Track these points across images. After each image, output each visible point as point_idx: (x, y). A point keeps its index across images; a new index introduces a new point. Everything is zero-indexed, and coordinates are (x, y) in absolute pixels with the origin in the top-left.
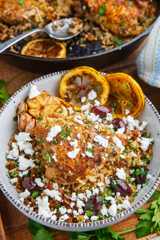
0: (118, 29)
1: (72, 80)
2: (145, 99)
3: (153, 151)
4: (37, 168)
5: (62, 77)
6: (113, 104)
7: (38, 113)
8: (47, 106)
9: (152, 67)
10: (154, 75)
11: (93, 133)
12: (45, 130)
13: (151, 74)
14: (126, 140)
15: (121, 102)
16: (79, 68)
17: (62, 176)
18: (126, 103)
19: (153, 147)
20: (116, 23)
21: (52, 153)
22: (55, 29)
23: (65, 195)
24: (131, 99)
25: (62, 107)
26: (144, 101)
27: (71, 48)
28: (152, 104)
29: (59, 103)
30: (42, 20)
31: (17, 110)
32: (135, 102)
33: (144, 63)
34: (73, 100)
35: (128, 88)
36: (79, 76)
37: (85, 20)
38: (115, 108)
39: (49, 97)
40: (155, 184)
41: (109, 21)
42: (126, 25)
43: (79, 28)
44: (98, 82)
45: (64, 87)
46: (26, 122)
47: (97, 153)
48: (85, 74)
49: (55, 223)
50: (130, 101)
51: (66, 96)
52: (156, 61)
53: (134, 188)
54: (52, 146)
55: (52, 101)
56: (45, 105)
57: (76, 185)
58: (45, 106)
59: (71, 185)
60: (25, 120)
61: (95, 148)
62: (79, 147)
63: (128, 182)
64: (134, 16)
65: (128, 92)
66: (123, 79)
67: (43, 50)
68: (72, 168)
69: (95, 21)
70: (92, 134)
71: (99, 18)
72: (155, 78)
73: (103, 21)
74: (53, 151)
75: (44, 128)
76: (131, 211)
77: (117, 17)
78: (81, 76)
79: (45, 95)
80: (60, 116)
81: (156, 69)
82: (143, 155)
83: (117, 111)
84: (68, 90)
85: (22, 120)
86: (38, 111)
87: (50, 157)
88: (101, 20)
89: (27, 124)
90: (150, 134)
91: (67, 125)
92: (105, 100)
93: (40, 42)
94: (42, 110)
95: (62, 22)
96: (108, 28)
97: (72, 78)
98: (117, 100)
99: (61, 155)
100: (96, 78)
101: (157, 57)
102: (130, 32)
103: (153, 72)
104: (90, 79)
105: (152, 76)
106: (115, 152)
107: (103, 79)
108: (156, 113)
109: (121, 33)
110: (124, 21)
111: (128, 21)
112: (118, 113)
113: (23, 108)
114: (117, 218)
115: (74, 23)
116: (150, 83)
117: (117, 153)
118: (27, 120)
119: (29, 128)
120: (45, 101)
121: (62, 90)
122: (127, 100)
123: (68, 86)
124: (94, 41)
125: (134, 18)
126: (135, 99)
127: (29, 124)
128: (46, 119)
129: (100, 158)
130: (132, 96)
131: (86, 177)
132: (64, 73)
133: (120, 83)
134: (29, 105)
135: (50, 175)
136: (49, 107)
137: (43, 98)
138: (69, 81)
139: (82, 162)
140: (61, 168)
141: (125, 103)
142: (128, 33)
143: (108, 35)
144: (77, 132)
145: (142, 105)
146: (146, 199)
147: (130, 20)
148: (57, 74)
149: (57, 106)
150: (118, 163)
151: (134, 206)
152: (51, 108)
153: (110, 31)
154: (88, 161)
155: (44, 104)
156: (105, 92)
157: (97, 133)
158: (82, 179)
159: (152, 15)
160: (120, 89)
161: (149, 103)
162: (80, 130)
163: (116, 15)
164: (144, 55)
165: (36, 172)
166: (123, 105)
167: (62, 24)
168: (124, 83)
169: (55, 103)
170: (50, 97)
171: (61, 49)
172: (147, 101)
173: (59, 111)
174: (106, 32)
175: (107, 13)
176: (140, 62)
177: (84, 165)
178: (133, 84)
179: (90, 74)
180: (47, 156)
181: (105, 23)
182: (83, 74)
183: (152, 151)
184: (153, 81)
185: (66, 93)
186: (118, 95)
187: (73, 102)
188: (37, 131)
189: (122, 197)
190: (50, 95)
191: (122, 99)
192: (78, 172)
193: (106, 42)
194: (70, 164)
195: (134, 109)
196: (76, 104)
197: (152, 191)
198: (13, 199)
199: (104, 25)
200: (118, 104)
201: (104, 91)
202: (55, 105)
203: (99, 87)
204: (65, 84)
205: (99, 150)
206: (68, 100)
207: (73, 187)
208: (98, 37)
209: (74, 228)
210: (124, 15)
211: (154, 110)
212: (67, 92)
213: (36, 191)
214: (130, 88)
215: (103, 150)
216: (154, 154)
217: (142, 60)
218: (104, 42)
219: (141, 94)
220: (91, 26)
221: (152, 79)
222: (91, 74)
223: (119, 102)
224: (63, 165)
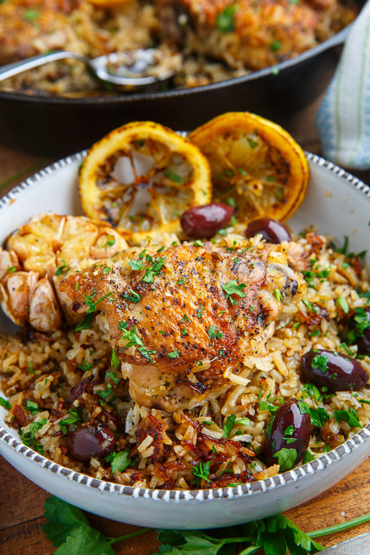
1: (108, 168)
4: (100, 391)
5: (81, 168)
7: (52, 261)
8: (68, 239)
12: (94, 277)
14: (302, 255)
15: (245, 190)
17: (181, 380)
18: (260, 187)
21: (135, 324)
23: (205, 431)
24: (269, 173)
25: (108, 233)
26: (304, 161)
32: (284, 173)
34: (122, 222)
35: (253, 145)
36: (122, 152)
39: (63, 220)
44: (176, 154)
45: (92, 194)
46: (28, 290)
47: (254, 292)
48: (137, 143)
49: (218, 493)
50: (269, 178)
51: (103, 216)
54: (127, 309)
55: (78, 227)
56: (62, 238)
57: (221, 400)
58: (62, 242)
59: (210, 404)
60: (23, 285)
62: (202, 289)
65: (258, 156)
68: (204, 346)
74: (136, 320)
75: (89, 275)
79: (53, 218)
83: (241, 214)
84: (103, 198)
85: (14, 289)
86: (48, 257)
87: (135, 335)
89: (30, 295)
90: (347, 239)
91: (147, 253)
92: (205, 194)
94: (58, 252)
97: (107, 163)
98: (234, 189)
99: (163, 321)
100: (168, 144)
104: (152, 154)
106: (292, 281)
108: (344, 177)
118: (30, 285)
119: (40, 303)
120: (56, 230)
121: (91, 203)
122: (259, 179)
123: (103, 187)
126: (280, 167)
127: (38, 292)
129: (262, 306)
130: (269, 164)
131: (246, 363)
132: (82, 156)
133: (230, 139)
134: (19, 250)
135: (148, 391)
136: (74, 241)
137: (50, 226)
138: (102, 173)
140: (174, 355)
141: (256, 187)
145: (304, 173)
148: (66, 163)
149: (95, 235)
150: (305, 315)
152: (81, 241)
154: (239, 317)
155: (58, 237)
156: (199, 175)
158: (235, 371)
160: (233, 157)
161: (318, 162)
162: (185, 255)
165: (101, 401)
166: (254, 194)
168: (241, 136)
169: (87, 228)
170: (66, 220)
172: (312, 159)
173: (105, 242)
177: (232, 330)
179: (150, 140)
180: (123, 335)
182: (132, 146)
185: (101, 207)
186: (233, 175)
187: (126, 224)
188: (73, 286)
189: (350, 393)
190: (66, 216)
191: (247, 182)
192: (221, 353)
194: (195, 338)
195: (286, 191)
196: (137, 228)
200: (238, 198)
201: (196, 173)
202: (87, 233)
203: (182, 168)
204: (93, 183)
207: (216, 407)
209: (275, 489)
212: (104, 203)
213: (117, 452)
214: (260, 143)
215: (264, 283)
222: (154, 137)
223: (240, 191)
224: (176, 347)
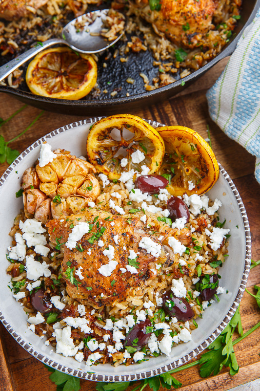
0: (180, 35)
2: (220, 169)
3: (228, 248)
4: (54, 279)
5: (91, 129)
6: (170, 170)
7: (54, 191)
8: (68, 177)
9: (232, 108)
10: (235, 120)
11: (138, 229)
12: (64, 228)
13: (230, 117)
14: (188, 238)
15: (181, 168)
16: (117, 116)
17: (91, 297)
18: (190, 172)
19: (229, 242)
20: (177, 25)
21: (75, 266)
22: (80, 30)
23: (96, 323)
24: (198, 166)
25: (91, 179)
26: (217, 173)
27: (105, 65)
28: (230, 179)
29: (86, 171)
30: (59, 11)
31: (22, 183)
32: (204, 172)
33: (220, 101)
34: (108, 162)
35: (193, 150)
36: (117, 128)
37: (128, 14)
38: (173, 175)
40: (230, 312)
41: (167, 20)
42: (193, 29)
43: (118, 30)
44: (147, 138)
45: (93, 144)
47: (144, 266)
48: (126, 125)
50: (196, 169)
51: (97, 157)
52: (239, 100)
53: (198, 308)
54: (75, 254)
55: (76, 169)
56: (65, 175)
57: (112, 308)
58: (64, 178)
59: (105, 307)
60: (34, 202)
61: (140, 258)
62: (117, 257)
63: (189, 299)
64: (206, 14)
65: (194, 156)
66: (187, 138)
67: (60, 69)
68: (106, 289)
69: (144, 17)
70: (137, 231)
71: (150, 14)
72: (235, 126)
73: (156, 20)
74: (77, 263)
75: (62, 225)
76: (192, 356)
77: (179, 15)
78: (121, 129)
79: (65, 158)
80: (88, 195)
81: (238, 112)
82: (213, 254)
83: (175, 180)
84: (100, 147)
85: (29, 201)
86: (53, 186)
87: (72, 274)
88: (152, 18)
89: (37, 207)
90: (225, 221)
91: (99, 219)
92: (157, 165)
93: (56, 53)
94: (60, 184)
95: (91, 18)
96: (164, 32)
97: (106, 130)
98: (176, 164)
99: (90, 269)
100: (144, 132)
101: (241, 94)
102: (199, 42)
103: (233, 115)
104: (134, 133)
105: (230, 121)
106: (171, 261)
107: (154, 135)
108: (235, 193)
109: (185, 42)
110: (190, 23)
111: (196, 22)
112: (178, 185)
113: (30, 181)
114: (172, 368)
115: (110, 20)
116: (228, 134)
117: (173, 262)
118: (37, 203)
119: (41, 215)
120: (64, 168)
121: (92, 148)
122: (191, 166)
123: (100, 142)
124: (142, 51)
125: (206, 18)
126: (203, 167)
127: (40, 208)
128: (67, 203)
129: (148, 270)
130: (199, 163)
131: (127, 299)
132: (93, 121)
133: (181, 141)
134: (39, 176)
135: (74, 294)
136: (71, 179)
137: (62, 163)
138: (102, 134)
139: (121, 280)
140: (89, 289)
141: (188, 170)
142: (195, 42)
143: (165, 43)
144: (113, 231)
145: (215, 179)
146: (215, 337)
147: (200, 21)
148: (83, 123)
149: (83, 179)
150: (176, 271)
151: (198, 349)
152: (74, 181)
153: (167, 37)
154: (131, 279)
155: (62, 173)
156: (157, 154)
157: (144, 230)
158: (120, 302)
159: (236, 10)
160: (181, 149)
161: (225, 176)
162: (118, 228)
163: (178, 12)
164: (220, 89)
165: (52, 285)
166: (185, 174)
167: (90, 21)
168: (188, 142)
169: (81, 173)
170: (72, 162)
171: (90, 67)
172: (223, 172)
173: (87, 186)
174: (161, 37)
175: (163, 6)
176: (214, 97)
177: (125, 285)
178: (202, 147)
179: (135, 127)
180: (67, 271)
181: (159, 23)
182: (123, 126)
183: (226, 247)
184: (232, 130)
185: (97, 151)
186: (177, 158)
187: (108, 165)
188: (52, 228)
189: (179, 324)
190: (72, 159)
191: (184, 165)
192: (114, 295)
193: (161, 54)
194: (103, 284)
195: (202, 182)
196: (113, 169)
197: (225, 324)
198: (18, 337)
199: (157, 27)
200: (176, 170)
201: (156, 152)
202: (79, 176)
203: (149, 145)
204: (95, 139)
205: (146, 261)
206: (100, 162)
207: (108, 309)
208: (148, 45)
210: (190, 12)
211: (232, 188)
212: (99, 149)
213: (52, 313)
214: (197, 152)
215: (153, 260)
216: (229, 254)
217: (216, 95)
218: (157, 55)
219: (214, 163)
220: (137, 25)
221: (232, 127)
222: (137, 127)
223: (179, 167)
224: (92, 285)
